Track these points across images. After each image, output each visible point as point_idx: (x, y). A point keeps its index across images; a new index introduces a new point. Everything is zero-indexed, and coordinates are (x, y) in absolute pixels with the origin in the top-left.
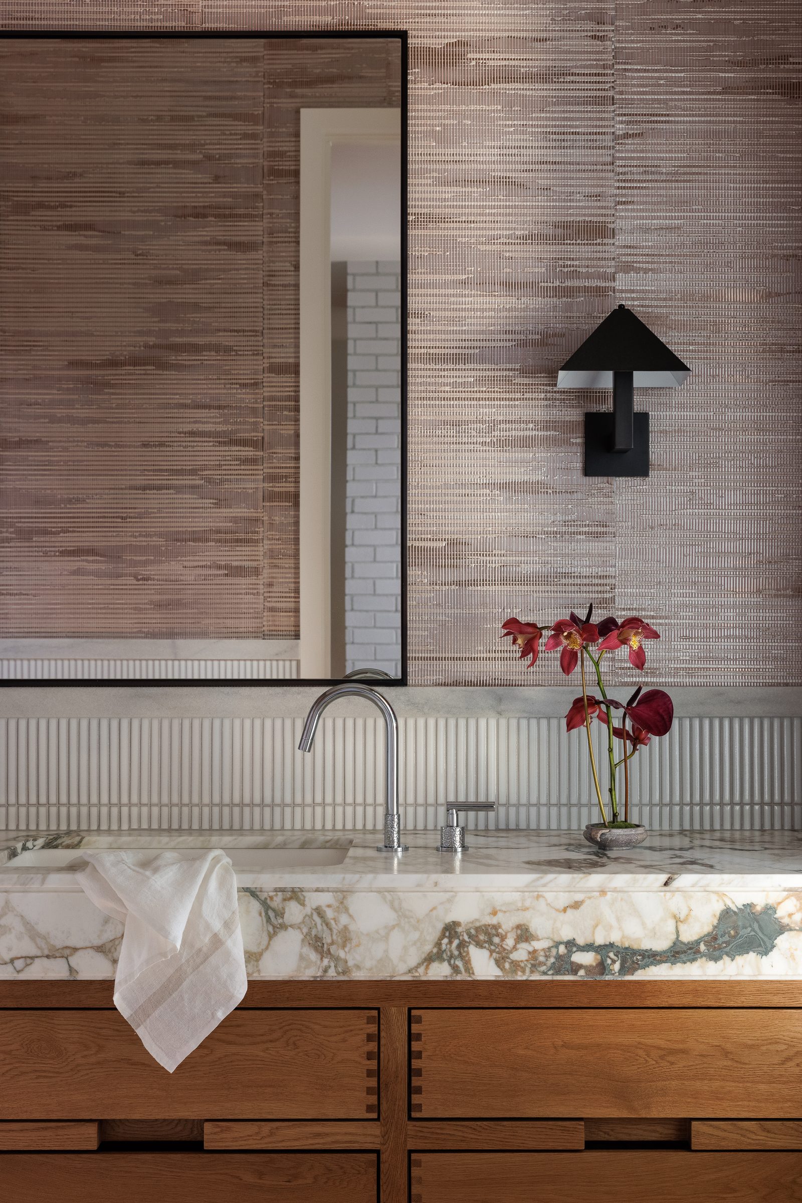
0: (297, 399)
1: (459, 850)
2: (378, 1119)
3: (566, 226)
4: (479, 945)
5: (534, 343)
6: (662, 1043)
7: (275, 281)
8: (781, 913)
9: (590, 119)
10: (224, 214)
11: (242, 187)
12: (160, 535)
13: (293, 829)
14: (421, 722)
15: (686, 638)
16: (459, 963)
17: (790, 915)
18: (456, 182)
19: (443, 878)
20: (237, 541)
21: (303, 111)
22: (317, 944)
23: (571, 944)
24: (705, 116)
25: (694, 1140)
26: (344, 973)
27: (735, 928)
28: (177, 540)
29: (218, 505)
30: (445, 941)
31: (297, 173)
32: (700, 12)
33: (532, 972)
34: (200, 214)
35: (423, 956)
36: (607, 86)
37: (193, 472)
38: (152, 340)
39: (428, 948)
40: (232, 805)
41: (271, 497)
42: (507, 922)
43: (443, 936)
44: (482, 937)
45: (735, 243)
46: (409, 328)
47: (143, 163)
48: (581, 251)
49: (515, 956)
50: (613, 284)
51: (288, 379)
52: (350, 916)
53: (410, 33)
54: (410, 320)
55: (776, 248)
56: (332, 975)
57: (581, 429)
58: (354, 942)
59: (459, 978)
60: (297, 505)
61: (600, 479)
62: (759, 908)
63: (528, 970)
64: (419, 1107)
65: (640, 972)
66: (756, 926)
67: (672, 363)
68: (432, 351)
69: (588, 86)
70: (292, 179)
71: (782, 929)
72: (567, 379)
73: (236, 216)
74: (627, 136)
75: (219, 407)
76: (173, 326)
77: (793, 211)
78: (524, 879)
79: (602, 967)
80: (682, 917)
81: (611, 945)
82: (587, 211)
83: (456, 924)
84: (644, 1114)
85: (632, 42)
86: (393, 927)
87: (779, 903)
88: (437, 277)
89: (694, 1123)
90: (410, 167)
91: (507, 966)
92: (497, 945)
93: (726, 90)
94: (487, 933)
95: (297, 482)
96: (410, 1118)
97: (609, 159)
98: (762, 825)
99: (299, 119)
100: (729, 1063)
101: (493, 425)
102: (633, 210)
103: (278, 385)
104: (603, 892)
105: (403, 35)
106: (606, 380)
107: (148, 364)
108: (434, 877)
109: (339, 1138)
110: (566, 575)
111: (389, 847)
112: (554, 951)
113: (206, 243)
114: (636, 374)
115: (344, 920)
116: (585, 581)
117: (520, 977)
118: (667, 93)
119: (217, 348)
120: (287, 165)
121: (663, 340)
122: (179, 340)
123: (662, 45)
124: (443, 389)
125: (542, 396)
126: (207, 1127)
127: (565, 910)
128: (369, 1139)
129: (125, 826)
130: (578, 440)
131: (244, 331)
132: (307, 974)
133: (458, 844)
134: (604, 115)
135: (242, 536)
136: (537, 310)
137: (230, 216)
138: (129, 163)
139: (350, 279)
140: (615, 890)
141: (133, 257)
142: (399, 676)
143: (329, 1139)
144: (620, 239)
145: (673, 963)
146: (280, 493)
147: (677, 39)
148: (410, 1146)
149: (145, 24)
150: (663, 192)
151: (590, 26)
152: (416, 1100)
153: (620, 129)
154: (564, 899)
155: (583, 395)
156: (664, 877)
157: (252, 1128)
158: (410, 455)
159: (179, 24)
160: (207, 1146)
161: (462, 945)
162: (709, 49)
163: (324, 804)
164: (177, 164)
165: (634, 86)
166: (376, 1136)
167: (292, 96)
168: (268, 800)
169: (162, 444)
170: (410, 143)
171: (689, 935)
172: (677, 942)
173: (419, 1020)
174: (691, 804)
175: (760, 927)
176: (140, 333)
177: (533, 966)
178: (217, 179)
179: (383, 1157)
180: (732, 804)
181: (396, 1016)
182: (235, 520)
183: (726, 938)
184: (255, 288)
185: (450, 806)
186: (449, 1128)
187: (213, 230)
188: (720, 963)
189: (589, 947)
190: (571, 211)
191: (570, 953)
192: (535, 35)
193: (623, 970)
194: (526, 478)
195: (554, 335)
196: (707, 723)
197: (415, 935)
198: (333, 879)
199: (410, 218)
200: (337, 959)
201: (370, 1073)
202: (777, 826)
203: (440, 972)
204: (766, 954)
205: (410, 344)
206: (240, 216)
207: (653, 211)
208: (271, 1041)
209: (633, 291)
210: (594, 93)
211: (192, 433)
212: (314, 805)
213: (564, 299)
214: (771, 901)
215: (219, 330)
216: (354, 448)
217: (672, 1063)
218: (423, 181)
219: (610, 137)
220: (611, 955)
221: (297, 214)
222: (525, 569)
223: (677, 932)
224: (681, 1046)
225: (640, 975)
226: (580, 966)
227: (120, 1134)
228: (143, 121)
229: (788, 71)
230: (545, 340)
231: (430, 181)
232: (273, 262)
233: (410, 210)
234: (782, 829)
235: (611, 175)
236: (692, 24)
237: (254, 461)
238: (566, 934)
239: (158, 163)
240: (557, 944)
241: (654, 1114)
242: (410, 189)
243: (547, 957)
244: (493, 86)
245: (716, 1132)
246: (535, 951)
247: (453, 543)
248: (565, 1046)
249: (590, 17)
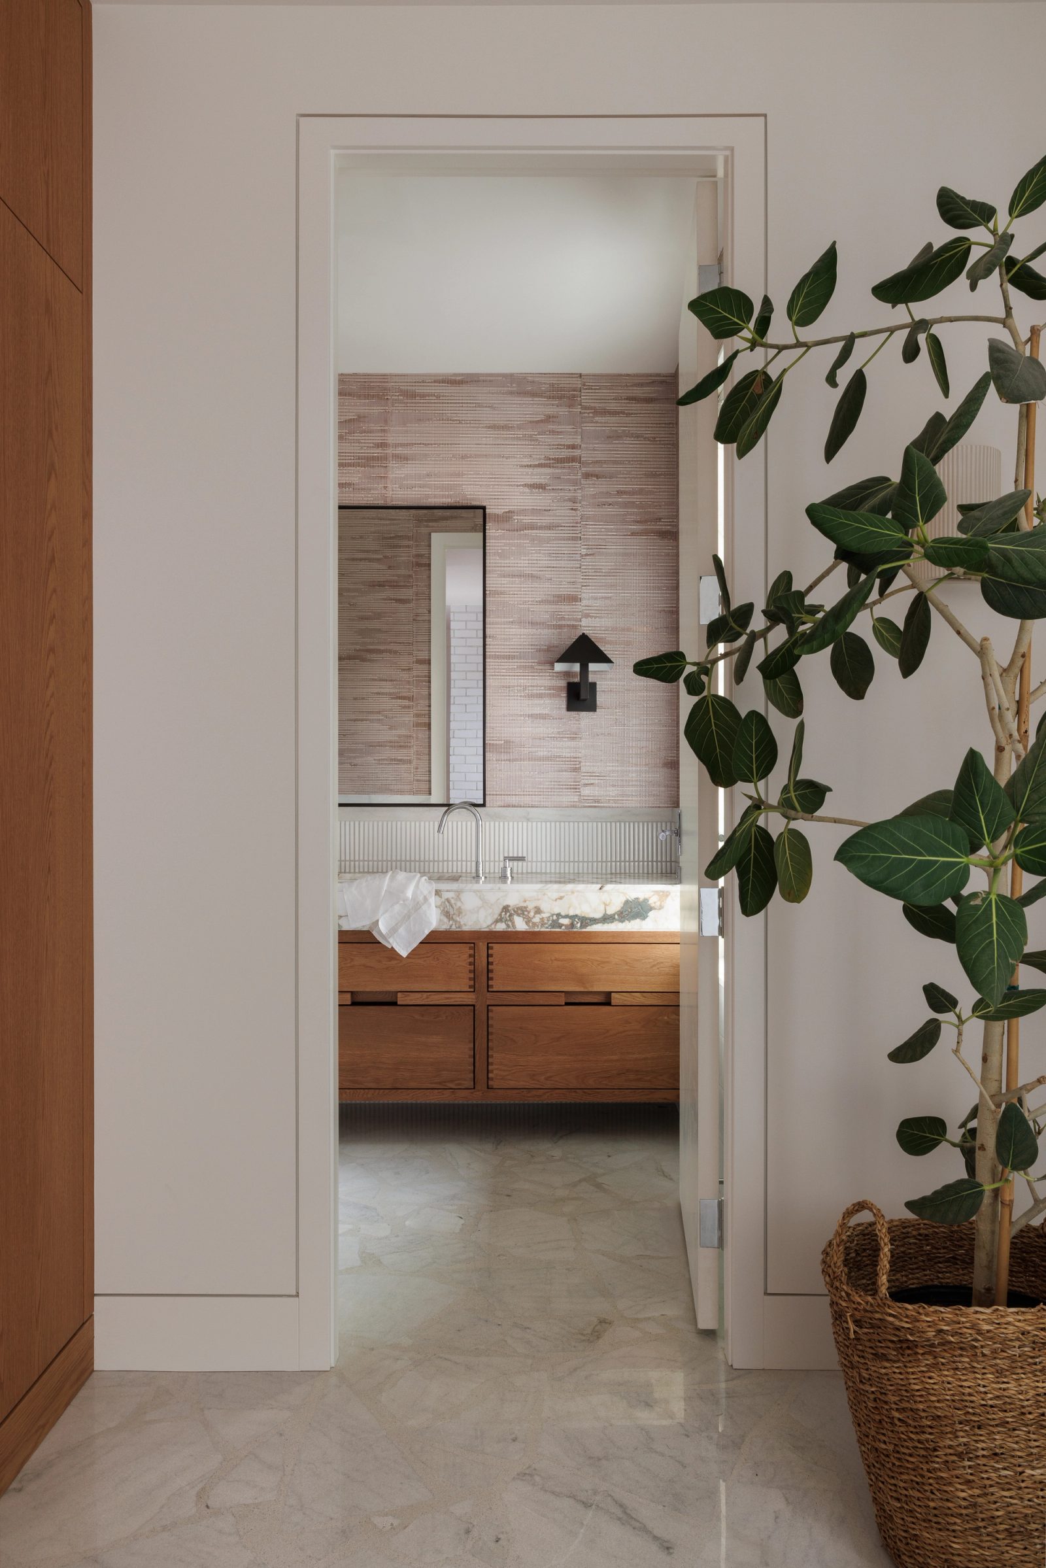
0: (430, 677)
1: (510, 878)
2: (474, 991)
3: (558, 596)
4: (518, 915)
5: (544, 650)
6: (599, 959)
7: (419, 618)
8: (651, 902)
9: (570, 547)
10: (394, 585)
11: (402, 572)
12: (363, 743)
13: (434, 872)
14: (492, 824)
15: (613, 786)
16: (510, 923)
17: (655, 903)
18: (508, 576)
19: (503, 886)
20: (400, 746)
21: (432, 534)
22: (447, 914)
23: (559, 915)
24: (623, 546)
25: (612, 1001)
26: (459, 927)
27: (631, 908)
28: (371, 746)
29: (390, 729)
30: (504, 913)
31: (429, 565)
32: (620, 498)
33: (541, 927)
34: (381, 585)
35: (494, 920)
36: (578, 532)
37: (379, 713)
38: (358, 647)
39: (496, 916)
40: (406, 861)
41: (417, 725)
42: (531, 906)
43: (502, 911)
44: (520, 912)
45: (636, 605)
46: (487, 643)
47: (353, 559)
48: (565, 608)
49: (534, 920)
50: (580, 623)
51: (425, 667)
52: (462, 902)
53: (487, 507)
54: (487, 639)
55: (655, 607)
56: (454, 928)
57: (566, 689)
58: (463, 914)
59: (509, 930)
60: (430, 729)
61: (574, 712)
62: (641, 900)
63: (540, 927)
64: (492, 986)
65: (589, 927)
66: (640, 907)
67: (605, 659)
68: (497, 654)
69: (569, 532)
70: (427, 568)
71: (651, 909)
72: (560, 667)
73: (398, 586)
74: (587, 555)
75: (391, 681)
76: (368, 640)
77: (663, 590)
78: (539, 886)
79: (572, 925)
80: (607, 903)
81: (576, 916)
82: (569, 590)
83: (508, 906)
84: (590, 990)
85: (589, 511)
86: (481, 908)
87: (650, 898)
88: (500, 620)
89: (612, 994)
90: (487, 569)
91: (531, 924)
92: (526, 915)
93: (633, 534)
94: (522, 910)
95: (430, 718)
96: (488, 991)
97: (578, 566)
98: (648, 871)
99: (430, 538)
100: (628, 967)
101: (525, 688)
102: (589, 589)
103: (420, 669)
104: (573, 892)
105: (484, 508)
106: (577, 667)
107: (357, 659)
108: (499, 885)
109: (457, 1000)
110: (559, 757)
111: (478, 876)
112: (551, 918)
113: (385, 599)
114: (590, 665)
115: (459, 904)
116: (567, 759)
117: (536, 929)
118: (605, 535)
119: (390, 651)
120: (424, 561)
121: (602, 649)
122: (371, 647)
123: (604, 513)
124: (502, 671)
125: (548, 674)
126: (399, 994)
127: (556, 900)
128: (470, 1000)
129: (357, 871)
130: (564, 695)
131: (403, 643)
132: (443, 928)
133: (509, 875)
134: (577, 545)
135: (403, 744)
136: (545, 635)
137: (396, 586)
138: (346, 559)
139: (452, 614)
140: (578, 891)
141: (348, 606)
142: (482, 803)
143: (453, 1000)
144: (584, 602)
145: (604, 923)
146: (421, 723)
147: (609, 510)
148: (488, 1003)
149: (365, 502)
150: (603, 581)
151: (570, 504)
152: (491, 983)
153: (584, 552)
154: (556, 895)
155: (567, 674)
156: (599, 886)
157: (419, 995)
158: (487, 702)
159: (381, 503)
160: (399, 1003)
161: (511, 915)
162: (625, 515)
163: (448, 861)
164: (370, 560)
165: (589, 532)
166: (473, 999)
167: (427, 526)
168: (422, 859)
169: (363, 699)
170: (487, 557)
171: (610, 911)
172: (605, 914)
173: (492, 948)
174: (616, 861)
175: (642, 908)
176: (352, 644)
177: (542, 924)
178: (390, 568)
179: (476, 1008)
180: (634, 861)
181: (482, 946)
182: (399, 736)
183: (627, 913)
184: (409, 621)
185: (505, 858)
186: (505, 995)
187: (388, 593)
188: (624, 923)
189: (566, 916)
190: (561, 590)
191: (558, 919)
192: (544, 508)
193: (582, 927)
194: (541, 712)
195: (553, 646)
196: (623, 824)
197: (490, 911)
198: (454, 886)
199: (487, 592)
200: (456, 921)
201: (470, 971)
202: (655, 871)
203: (501, 927)
204: (644, 920)
205: (487, 650)
206: (401, 586)
207: (598, 589)
208: (427, 957)
209: (589, 627)
210: (572, 535)
211: (378, 693)
212: (443, 861)
213: (558, 630)
214: (646, 897)
215: (391, 643)
216: (454, 704)
217: (603, 967)
218: (494, 576)
219: (579, 555)
220: (576, 920)
221: (430, 585)
222: (541, 754)
223: (605, 910)
224: (607, 960)
225: (589, 929)
226: (563, 925)
227: (360, 999)
228: (353, 539)
229: (661, 525)
230: (549, 649)
231: (496, 575)
232: (418, 609)
233: (487, 589)
234: (657, 873)
235: (579, 573)
236: (617, 503)
237: (409, 707)
238: (557, 911)
239: (361, 560)
240: (553, 915)
241: (595, 989)
242: (487, 579)
243: (548, 921)
244: (525, 532)
245: (623, 998)
246: (543, 918)
247: (507, 742)
248: (556, 959)
249: (570, 500)
